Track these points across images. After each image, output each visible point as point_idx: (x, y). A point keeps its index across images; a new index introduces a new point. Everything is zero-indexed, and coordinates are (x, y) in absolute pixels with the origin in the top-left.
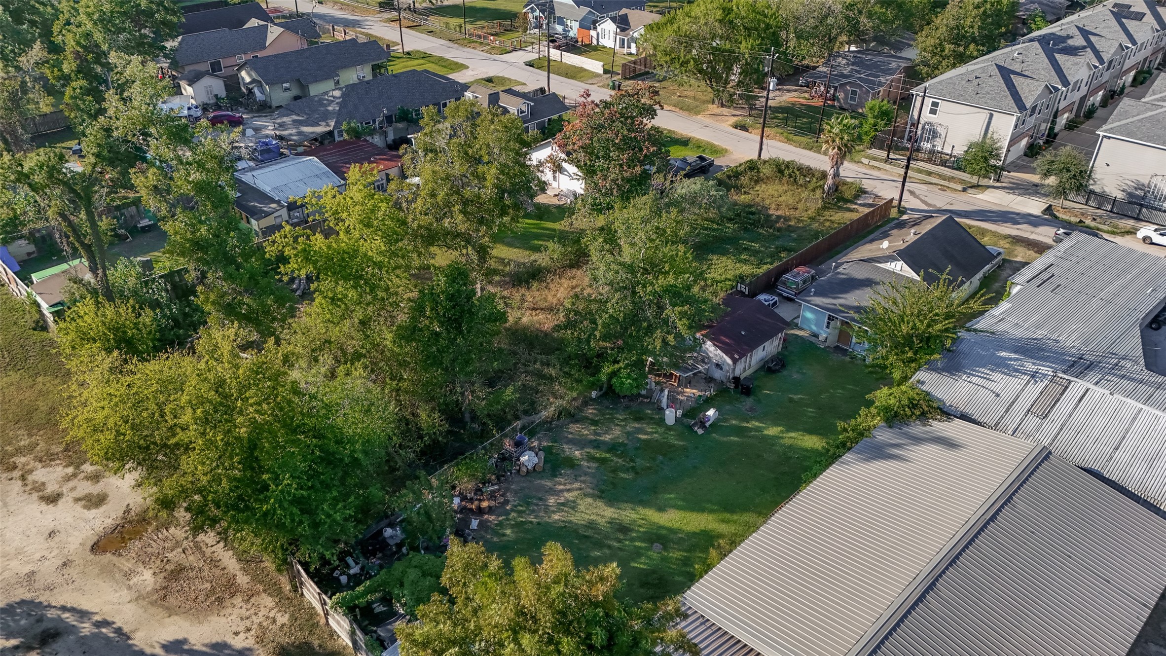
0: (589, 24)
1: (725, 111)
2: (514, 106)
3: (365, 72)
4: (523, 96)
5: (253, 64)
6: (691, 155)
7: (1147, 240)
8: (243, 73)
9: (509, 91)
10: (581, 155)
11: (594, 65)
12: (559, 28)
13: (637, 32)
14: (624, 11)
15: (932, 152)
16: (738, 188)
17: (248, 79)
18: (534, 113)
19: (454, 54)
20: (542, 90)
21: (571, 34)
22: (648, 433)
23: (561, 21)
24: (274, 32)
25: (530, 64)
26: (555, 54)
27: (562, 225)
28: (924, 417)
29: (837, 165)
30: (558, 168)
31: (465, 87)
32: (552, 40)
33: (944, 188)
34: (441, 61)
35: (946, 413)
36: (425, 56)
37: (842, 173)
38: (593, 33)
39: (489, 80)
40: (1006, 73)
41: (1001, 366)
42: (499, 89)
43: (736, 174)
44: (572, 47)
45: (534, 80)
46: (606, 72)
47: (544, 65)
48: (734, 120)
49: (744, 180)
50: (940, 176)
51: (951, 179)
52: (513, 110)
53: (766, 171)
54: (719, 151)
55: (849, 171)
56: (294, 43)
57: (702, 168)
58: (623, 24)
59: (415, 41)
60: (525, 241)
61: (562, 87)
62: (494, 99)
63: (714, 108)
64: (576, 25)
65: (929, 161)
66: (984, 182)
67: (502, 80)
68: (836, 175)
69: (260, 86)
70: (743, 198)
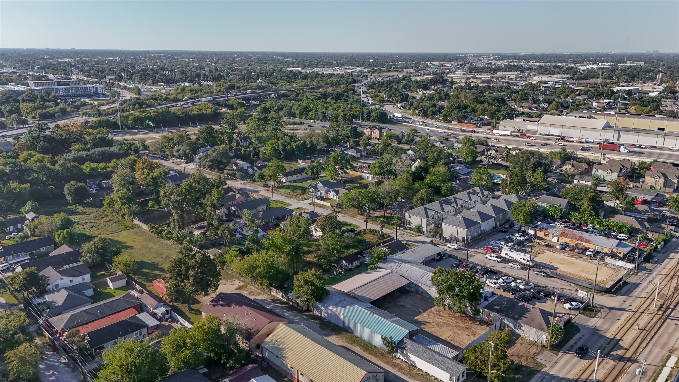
0: (327, 192)
1: (362, 217)
2: (306, 216)
3: (264, 207)
4: (308, 213)
5: (235, 205)
6: (349, 228)
7: (449, 247)
8: (233, 208)
9: (305, 212)
10: (320, 226)
11: (329, 205)
12: (319, 193)
13: (341, 194)
14: (338, 189)
15: (410, 228)
16: (360, 235)
17: (234, 209)
18: (311, 217)
19: (288, 201)
20: (313, 211)
21: (322, 195)
22: (333, 276)
23: (319, 191)
24: (238, 196)
25: (310, 204)
26: (317, 201)
27: (317, 243)
28: (376, 269)
29: (382, 229)
30: (316, 230)
31: (292, 211)
32: (317, 197)
33: (410, 236)
34: (284, 203)
35: (380, 268)
36: (279, 202)
37: (383, 231)
38: (329, 195)
39: (298, 208)
40: (426, 209)
41: (394, 262)
42: (302, 211)
43: (360, 232)
44: (322, 198)
45: (311, 209)
46: (331, 206)
47: (314, 204)
48: (363, 220)
49: (362, 234)
50: (411, 233)
51: (413, 234)
52: (306, 217)
53: (368, 231)
54: (357, 227)
55: (385, 231)
56: (243, 199)
57: (352, 230)
58: (337, 192)
59: (276, 197)
60: (309, 246)
61: (319, 211)
62: (301, 214)
63: (359, 216)
64: (324, 192)
65: (410, 230)
66: (419, 234)
67: (302, 209)
68: (382, 232)
69: (237, 210)
70: (361, 237)
